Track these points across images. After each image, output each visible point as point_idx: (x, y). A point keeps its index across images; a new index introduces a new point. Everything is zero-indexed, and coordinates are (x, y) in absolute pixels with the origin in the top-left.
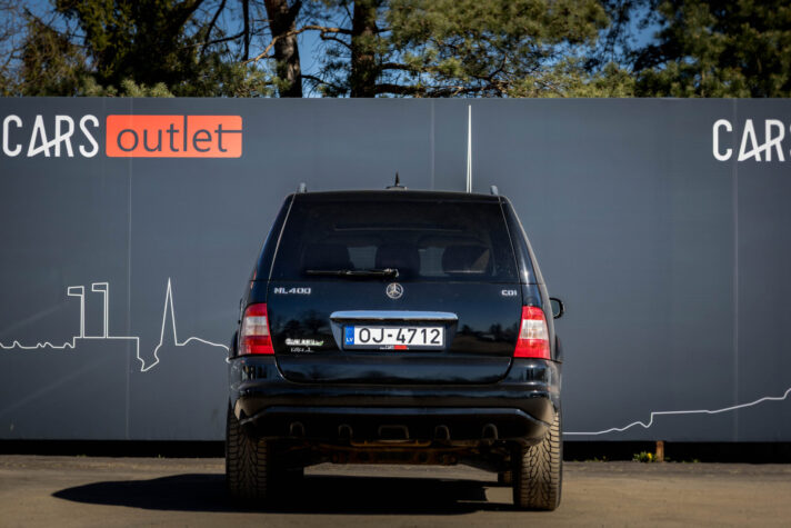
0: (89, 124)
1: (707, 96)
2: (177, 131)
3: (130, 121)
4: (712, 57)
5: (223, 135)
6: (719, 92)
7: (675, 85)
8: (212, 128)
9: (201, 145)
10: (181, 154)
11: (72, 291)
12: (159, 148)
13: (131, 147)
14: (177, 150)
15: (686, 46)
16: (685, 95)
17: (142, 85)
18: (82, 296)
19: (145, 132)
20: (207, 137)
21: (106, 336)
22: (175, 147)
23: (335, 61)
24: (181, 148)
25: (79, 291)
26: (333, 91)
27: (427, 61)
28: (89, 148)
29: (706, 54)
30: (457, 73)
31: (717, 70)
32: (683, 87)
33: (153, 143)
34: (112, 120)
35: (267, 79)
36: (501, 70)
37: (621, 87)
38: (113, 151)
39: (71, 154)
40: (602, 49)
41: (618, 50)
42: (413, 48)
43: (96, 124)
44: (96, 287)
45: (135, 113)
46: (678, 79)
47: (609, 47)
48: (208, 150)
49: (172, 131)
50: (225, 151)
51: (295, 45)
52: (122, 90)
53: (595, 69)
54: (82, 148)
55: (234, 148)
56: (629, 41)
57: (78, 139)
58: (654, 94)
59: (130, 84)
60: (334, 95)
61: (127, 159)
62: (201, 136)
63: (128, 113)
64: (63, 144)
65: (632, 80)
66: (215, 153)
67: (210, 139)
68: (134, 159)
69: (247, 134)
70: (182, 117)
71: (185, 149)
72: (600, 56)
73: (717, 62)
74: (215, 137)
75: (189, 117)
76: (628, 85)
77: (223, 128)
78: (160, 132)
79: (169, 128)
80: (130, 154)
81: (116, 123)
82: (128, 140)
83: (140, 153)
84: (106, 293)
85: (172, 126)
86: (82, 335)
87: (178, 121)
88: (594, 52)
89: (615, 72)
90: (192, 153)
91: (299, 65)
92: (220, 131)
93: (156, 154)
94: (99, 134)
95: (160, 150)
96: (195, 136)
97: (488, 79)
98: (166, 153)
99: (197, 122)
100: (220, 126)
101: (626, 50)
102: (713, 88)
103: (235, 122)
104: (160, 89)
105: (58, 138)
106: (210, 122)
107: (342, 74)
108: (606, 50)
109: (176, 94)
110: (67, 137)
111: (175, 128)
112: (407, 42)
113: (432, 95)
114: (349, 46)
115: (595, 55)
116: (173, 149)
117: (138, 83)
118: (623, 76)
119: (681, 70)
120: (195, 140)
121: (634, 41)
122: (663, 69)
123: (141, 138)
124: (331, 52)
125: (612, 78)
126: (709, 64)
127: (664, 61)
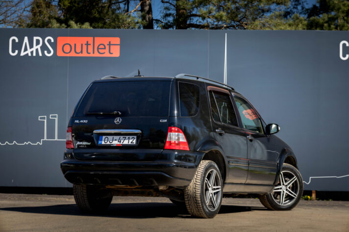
0: (49, 41)
1: (341, 30)
2: (90, 44)
3: (68, 40)
4: (343, 12)
5: (111, 46)
6: (346, 28)
7: (326, 25)
8: (106, 43)
9: (101, 51)
10: (91, 55)
11: (41, 118)
12: (82, 52)
13: (68, 51)
14: (90, 53)
15: (331, 7)
16: (330, 29)
17: (78, 24)
18: (45, 121)
19: (75, 45)
20: (103, 47)
21: (56, 139)
22: (89, 52)
23: (168, 12)
24: (92, 52)
25: (44, 118)
26: (166, 26)
27: (210, 13)
28: (49, 52)
29: (341, 10)
30: (224, 18)
31: (345, 18)
32: (329, 26)
33: (78, 50)
34: (59, 39)
35: (136, 21)
36: (245, 17)
37: (300, 25)
38: (60, 54)
39: (40, 54)
40: (292, 7)
41: (299, 7)
42: (203, 7)
43: (52, 41)
44: (52, 117)
45: (70, 36)
46: (326, 22)
47: (295, 6)
48: (104, 53)
49: (87, 44)
50: (112, 54)
51: (150, 5)
52: (68, 26)
53: (288, 17)
54: (46, 52)
55: (116, 52)
56: (305, 4)
57: (44, 48)
58: (316, 29)
59: (72, 23)
60: (167, 28)
61: (66, 57)
62: (100, 47)
63: (68, 36)
64: (37, 50)
65: (306, 22)
66: (107, 55)
67: (105, 48)
68: (70, 57)
69: (122, 46)
70: (92, 38)
71: (94, 53)
72: (291, 10)
73: (345, 14)
74: (107, 47)
75: (95, 38)
76: (304, 25)
77: (111, 43)
78: (82, 44)
79: (86, 43)
80: (68, 55)
81: (61, 40)
82: (67, 49)
83: (73, 54)
84: (56, 119)
85: (87, 42)
86: (45, 139)
87: (90, 40)
88: (288, 8)
89: (298, 18)
90: (97, 55)
91: (152, 14)
92: (110, 44)
93: (80, 55)
95: (82, 53)
97: (239, 21)
98: (85, 54)
99: (99, 40)
100: (110, 42)
101: (303, 8)
102: (343, 26)
103: (117, 40)
104: (87, 25)
105: (35, 47)
106: (105, 40)
107: (171, 19)
108: (294, 8)
109: (94, 27)
110: (39, 47)
111: (89, 43)
112: (201, 4)
113: (212, 28)
114: (174, 6)
115: (289, 10)
116: (88, 53)
117: (76, 23)
118: (301, 20)
119: (329, 18)
120: (98, 49)
121: (307, 4)
122: (323, 17)
123: (73, 48)
124: (167, 8)
125: (297, 21)
126: (341, 15)
127: (322, 14)
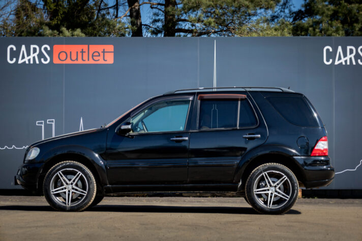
0: (46, 49)
1: (325, 34)
2: (85, 52)
3: (64, 47)
4: (327, 16)
5: (105, 53)
7: (311, 29)
8: (100, 51)
9: (95, 58)
10: (87, 62)
11: (38, 123)
12: (77, 59)
13: (64, 59)
15: (316, 11)
16: (315, 33)
17: (70, 30)
18: (43, 126)
19: (71, 52)
22: (84, 59)
23: (157, 18)
25: (42, 123)
26: (156, 32)
27: (199, 20)
28: (46, 59)
29: (325, 15)
30: (212, 25)
31: (330, 22)
32: (314, 30)
33: (74, 57)
34: (56, 47)
35: (126, 26)
36: (232, 22)
37: (286, 30)
38: (56, 61)
39: (37, 62)
40: (279, 11)
41: (287, 11)
42: (192, 13)
43: (49, 49)
44: (49, 121)
45: (66, 44)
46: (311, 26)
48: (99, 60)
49: (82, 52)
50: (106, 61)
52: (61, 32)
53: (276, 20)
54: (42, 60)
55: (110, 59)
56: (292, 7)
57: (41, 55)
58: (301, 33)
59: (64, 29)
60: (156, 34)
61: (62, 65)
62: (95, 54)
63: (62, 44)
64: (34, 58)
65: (291, 27)
66: (101, 62)
67: (99, 56)
68: (66, 65)
69: (116, 53)
70: (87, 46)
71: (88, 60)
72: (278, 14)
73: (329, 18)
74: (102, 54)
75: (90, 46)
76: (289, 29)
77: (105, 51)
78: (77, 52)
80: (64, 62)
81: (57, 48)
82: (63, 56)
83: (68, 62)
84: (54, 124)
85: (82, 50)
87: (85, 47)
89: (283, 23)
90: (91, 62)
91: (141, 19)
92: (104, 52)
93: (76, 62)
94: (50, 53)
96: (93, 54)
97: (226, 26)
98: (80, 62)
99: (94, 48)
100: (104, 50)
101: (290, 11)
102: (328, 30)
103: (111, 48)
104: (78, 32)
105: (32, 55)
106: (100, 48)
107: (160, 24)
108: (281, 11)
109: (86, 33)
110: (36, 55)
111: (84, 51)
112: (189, 10)
114: (163, 12)
115: (276, 14)
116: (83, 60)
117: (68, 29)
118: (287, 25)
119: (313, 22)
120: (93, 56)
121: (294, 7)
122: (306, 21)
123: (69, 55)
124: (155, 14)
125: (282, 26)
126: (326, 19)
127: (307, 17)
